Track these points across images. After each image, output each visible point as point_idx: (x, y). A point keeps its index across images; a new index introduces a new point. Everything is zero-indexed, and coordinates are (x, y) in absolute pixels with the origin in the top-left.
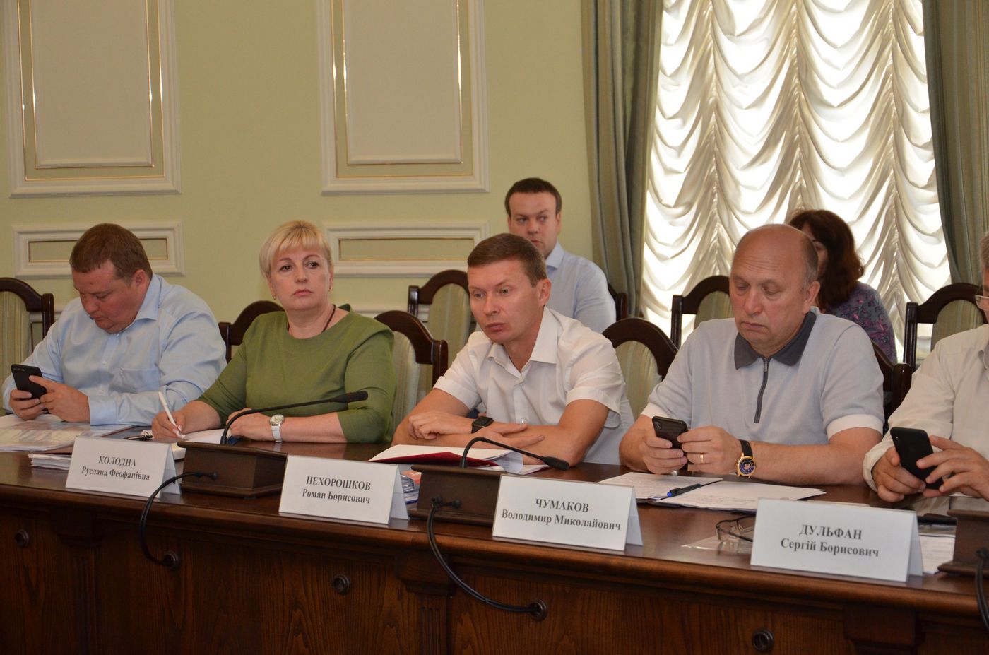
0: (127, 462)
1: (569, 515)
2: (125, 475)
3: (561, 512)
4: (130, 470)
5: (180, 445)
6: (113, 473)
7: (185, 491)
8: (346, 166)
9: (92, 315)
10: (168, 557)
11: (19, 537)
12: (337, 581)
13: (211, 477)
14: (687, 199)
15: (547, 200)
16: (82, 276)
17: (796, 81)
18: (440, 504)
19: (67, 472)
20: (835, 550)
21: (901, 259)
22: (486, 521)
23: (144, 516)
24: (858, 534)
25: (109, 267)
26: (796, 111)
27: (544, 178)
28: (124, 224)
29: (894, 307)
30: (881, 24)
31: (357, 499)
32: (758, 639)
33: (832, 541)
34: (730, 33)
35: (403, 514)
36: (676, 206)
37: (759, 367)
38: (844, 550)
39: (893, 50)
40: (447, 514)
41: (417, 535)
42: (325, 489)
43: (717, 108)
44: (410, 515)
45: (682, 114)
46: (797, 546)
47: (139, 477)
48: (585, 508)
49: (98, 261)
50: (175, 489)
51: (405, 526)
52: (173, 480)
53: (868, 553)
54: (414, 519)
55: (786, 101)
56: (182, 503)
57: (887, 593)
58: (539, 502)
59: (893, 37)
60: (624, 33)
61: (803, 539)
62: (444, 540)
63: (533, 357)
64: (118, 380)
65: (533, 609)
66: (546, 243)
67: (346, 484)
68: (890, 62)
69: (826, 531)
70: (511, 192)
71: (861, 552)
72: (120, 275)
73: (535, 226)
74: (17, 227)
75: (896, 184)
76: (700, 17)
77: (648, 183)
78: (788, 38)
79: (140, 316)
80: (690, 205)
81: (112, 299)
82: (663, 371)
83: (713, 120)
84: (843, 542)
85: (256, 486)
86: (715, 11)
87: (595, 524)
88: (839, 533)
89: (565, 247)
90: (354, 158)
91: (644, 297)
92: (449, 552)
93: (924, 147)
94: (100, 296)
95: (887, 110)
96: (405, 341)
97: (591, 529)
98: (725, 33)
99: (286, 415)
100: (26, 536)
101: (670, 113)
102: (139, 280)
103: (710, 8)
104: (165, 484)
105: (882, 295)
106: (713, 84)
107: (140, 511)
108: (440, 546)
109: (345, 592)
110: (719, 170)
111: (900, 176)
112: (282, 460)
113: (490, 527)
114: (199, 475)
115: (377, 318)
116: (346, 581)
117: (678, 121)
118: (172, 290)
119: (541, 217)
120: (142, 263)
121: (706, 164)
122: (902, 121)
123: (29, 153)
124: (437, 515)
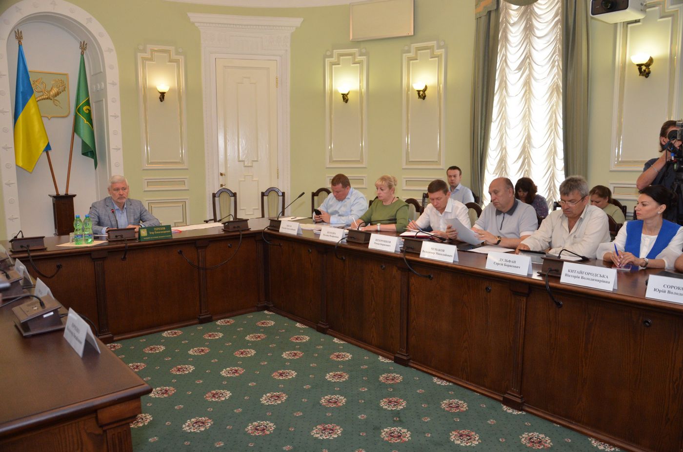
0: (334, 233)
1: (439, 252)
2: (333, 236)
3: (437, 252)
4: (334, 235)
5: (348, 230)
6: (330, 236)
7: (348, 241)
8: (409, 162)
9: (335, 196)
10: (342, 258)
11: (309, 251)
12: (382, 266)
13: (354, 238)
14: (496, 172)
15: (457, 172)
16: (333, 187)
17: (527, 141)
18: (408, 248)
19: (320, 235)
20: (508, 266)
21: (553, 190)
22: (418, 252)
23: (336, 247)
24: (515, 262)
25: (341, 185)
26: (526, 149)
27: (457, 166)
28: (346, 175)
29: (551, 203)
30: (551, 126)
31: (387, 245)
32: (487, 288)
33: (508, 263)
34: (509, 128)
35: (399, 250)
36: (493, 174)
37: (502, 215)
38: (510, 266)
39: (554, 133)
40: (410, 250)
41: (402, 255)
42: (380, 243)
43: (505, 148)
44: (401, 250)
45: (495, 150)
46: (498, 264)
47: (336, 237)
48: (444, 251)
49: (338, 183)
50: (345, 240)
51: (399, 253)
52: (344, 238)
53: (517, 267)
54: (402, 251)
55: (524, 147)
56: (347, 244)
57: (521, 278)
58: (432, 249)
59: (554, 130)
60: (481, 128)
61: (500, 262)
62: (408, 257)
63: (445, 211)
64: (340, 213)
65: (430, 277)
66: (456, 183)
67: (385, 241)
68: (553, 136)
69: (506, 261)
70: (448, 169)
71: (515, 267)
72: (343, 187)
73: (453, 178)
74: (327, 175)
75: (553, 169)
76: (502, 124)
77: (486, 168)
78: (525, 130)
79: (347, 197)
80: (497, 174)
81: (340, 193)
82: (479, 216)
83: (504, 151)
84: (511, 264)
85: (365, 241)
86: (506, 122)
87: (446, 255)
88: (510, 261)
89: (462, 184)
90: (410, 160)
91: (484, 198)
92: (409, 261)
93: (561, 159)
94: (338, 192)
95: (551, 150)
96: (414, 206)
97: (445, 256)
98: (508, 128)
99: (381, 224)
100: (310, 251)
101: (492, 149)
102: (348, 189)
103: (504, 122)
104: (342, 239)
105: (547, 200)
106: (504, 142)
107: (335, 246)
108: (406, 259)
109: (383, 269)
110: (505, 165)
111: (554, 167)
112: (370, 234)
113: (419, 254)
114: (351, 237)
115: (406, 201)
116: (384, 266)
117: (495, 151)
118: (356, 191)
119: (455, 176)
120: (349, 185)
121: (501, 163)
122: (555, 152)
123: (331, 157)
124: (407, 250)
